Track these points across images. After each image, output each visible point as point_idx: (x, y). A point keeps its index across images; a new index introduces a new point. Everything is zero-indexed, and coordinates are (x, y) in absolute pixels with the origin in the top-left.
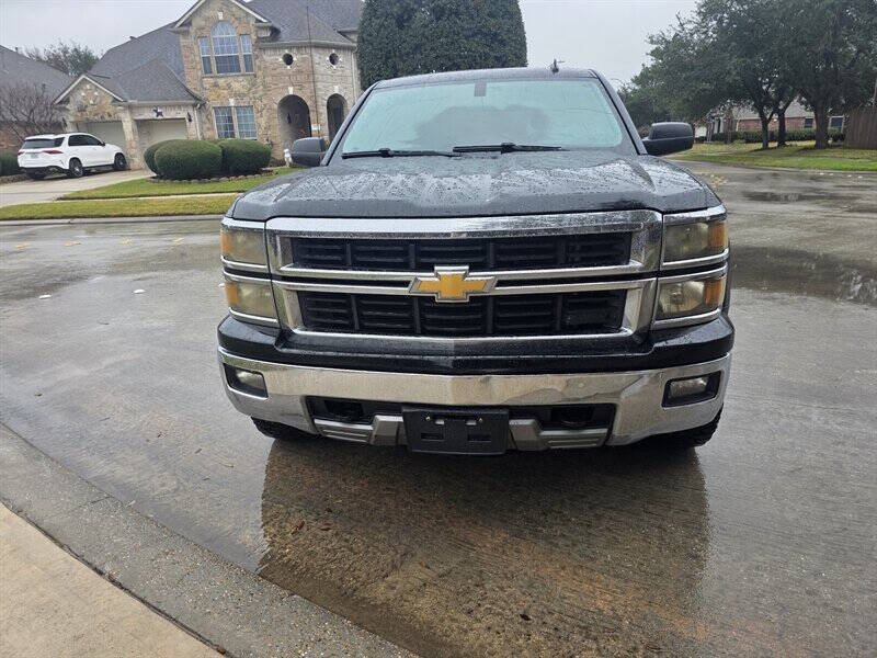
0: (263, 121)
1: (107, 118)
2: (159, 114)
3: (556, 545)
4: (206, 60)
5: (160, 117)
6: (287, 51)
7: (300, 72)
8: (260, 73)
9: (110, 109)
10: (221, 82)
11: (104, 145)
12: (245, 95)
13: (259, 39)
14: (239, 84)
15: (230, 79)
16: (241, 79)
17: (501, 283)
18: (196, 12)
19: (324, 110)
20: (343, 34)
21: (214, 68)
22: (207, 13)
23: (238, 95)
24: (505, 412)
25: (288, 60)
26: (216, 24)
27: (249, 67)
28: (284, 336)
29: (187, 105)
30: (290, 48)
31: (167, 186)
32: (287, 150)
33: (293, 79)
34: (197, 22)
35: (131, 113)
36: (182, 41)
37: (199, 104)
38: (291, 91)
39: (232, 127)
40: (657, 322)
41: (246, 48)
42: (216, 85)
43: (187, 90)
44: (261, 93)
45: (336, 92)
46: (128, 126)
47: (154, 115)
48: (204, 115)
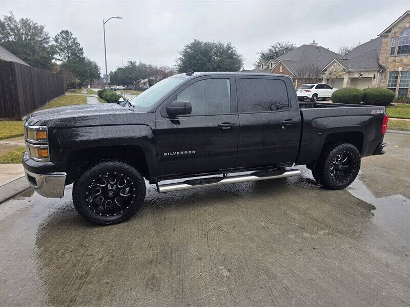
1: (339, 77)
2: (361, 75)
4: (393, 48)
5: (361, 77)
9: (340, 73)
10: (398, 59)
11: (332, 89)
14: (407, 59)
15: (403, 57)
16: (409, 57)
18: (395, 25)
21: (396, 52)
22: (400, 25)
23: (406, 65)
26: (404, 30)
29: (375, 71)
34: (395, 30)
35: (349, 75)
36: (384, 40)
37: (382, 69)
39: (396, 82)
42: (394, 61)
43: (379, 64)
46: (346, 80)
47: (358, 76)
48: (383, 75)
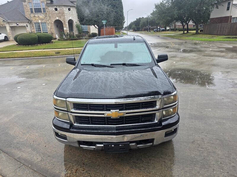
0: (49, 27)
1: (1, 26)
2: (17, 25)
3: (141, 170)
4: (31, 9)
5: (17, 26)
6: (55, 7)
7: (60, 13)
8: (48, 13)
9: (2, 23)
10: (36, 15)
11: (1, 34)
12: (43, 19)
13: (47, 3)
14: (41, 16)
15: (39, 15)
16: (42, 15)
17: (127, 113)
19: (67, 24)
20: (72, 2)
21: (34, 11)
23: (41, 19)
24: (129, 143)
25: (56, 9)
27: (44, 11)
28: (71, 125)
29: (26, 22)
30: (56, 6)
31: (21, 47)
32: (57, 35)
33: (58, 15)
35: (9, 24)
36: (24, 3)
37: (30, 22)
38: (57, 18)
39: (40, 28)
40: (163, 119)
41: (43, 6)
42: (35, 16)
43: (26, 18)
44: (48, 19)
45: (71, 19)
46: (8, 28)
47: (16, 25)
48: (31, 25)
